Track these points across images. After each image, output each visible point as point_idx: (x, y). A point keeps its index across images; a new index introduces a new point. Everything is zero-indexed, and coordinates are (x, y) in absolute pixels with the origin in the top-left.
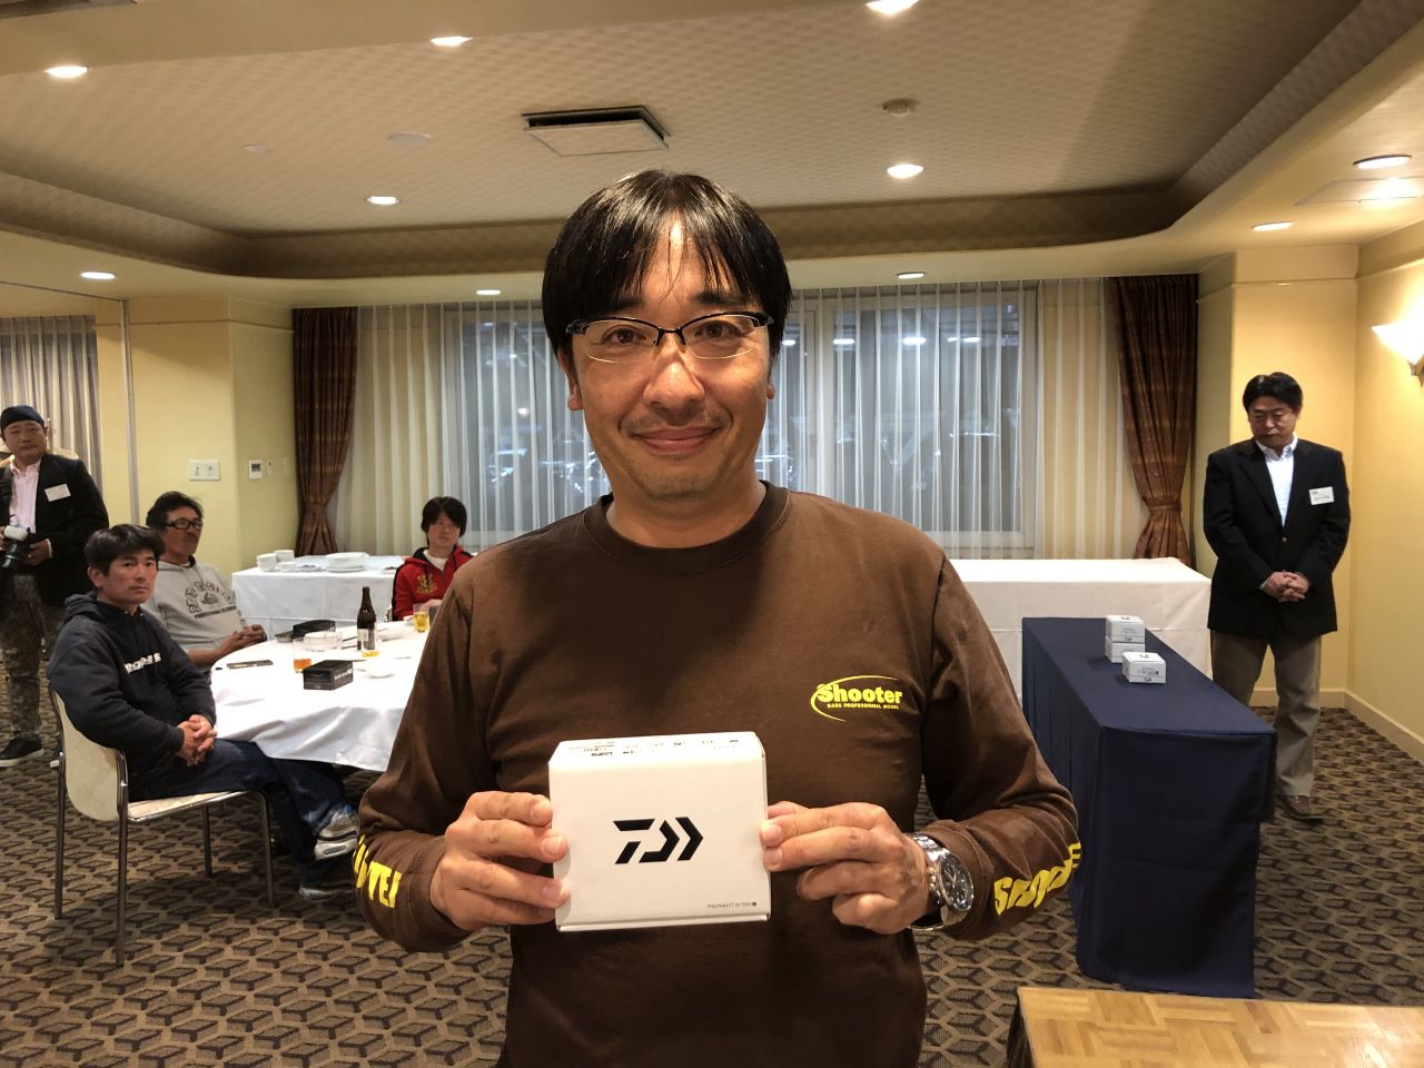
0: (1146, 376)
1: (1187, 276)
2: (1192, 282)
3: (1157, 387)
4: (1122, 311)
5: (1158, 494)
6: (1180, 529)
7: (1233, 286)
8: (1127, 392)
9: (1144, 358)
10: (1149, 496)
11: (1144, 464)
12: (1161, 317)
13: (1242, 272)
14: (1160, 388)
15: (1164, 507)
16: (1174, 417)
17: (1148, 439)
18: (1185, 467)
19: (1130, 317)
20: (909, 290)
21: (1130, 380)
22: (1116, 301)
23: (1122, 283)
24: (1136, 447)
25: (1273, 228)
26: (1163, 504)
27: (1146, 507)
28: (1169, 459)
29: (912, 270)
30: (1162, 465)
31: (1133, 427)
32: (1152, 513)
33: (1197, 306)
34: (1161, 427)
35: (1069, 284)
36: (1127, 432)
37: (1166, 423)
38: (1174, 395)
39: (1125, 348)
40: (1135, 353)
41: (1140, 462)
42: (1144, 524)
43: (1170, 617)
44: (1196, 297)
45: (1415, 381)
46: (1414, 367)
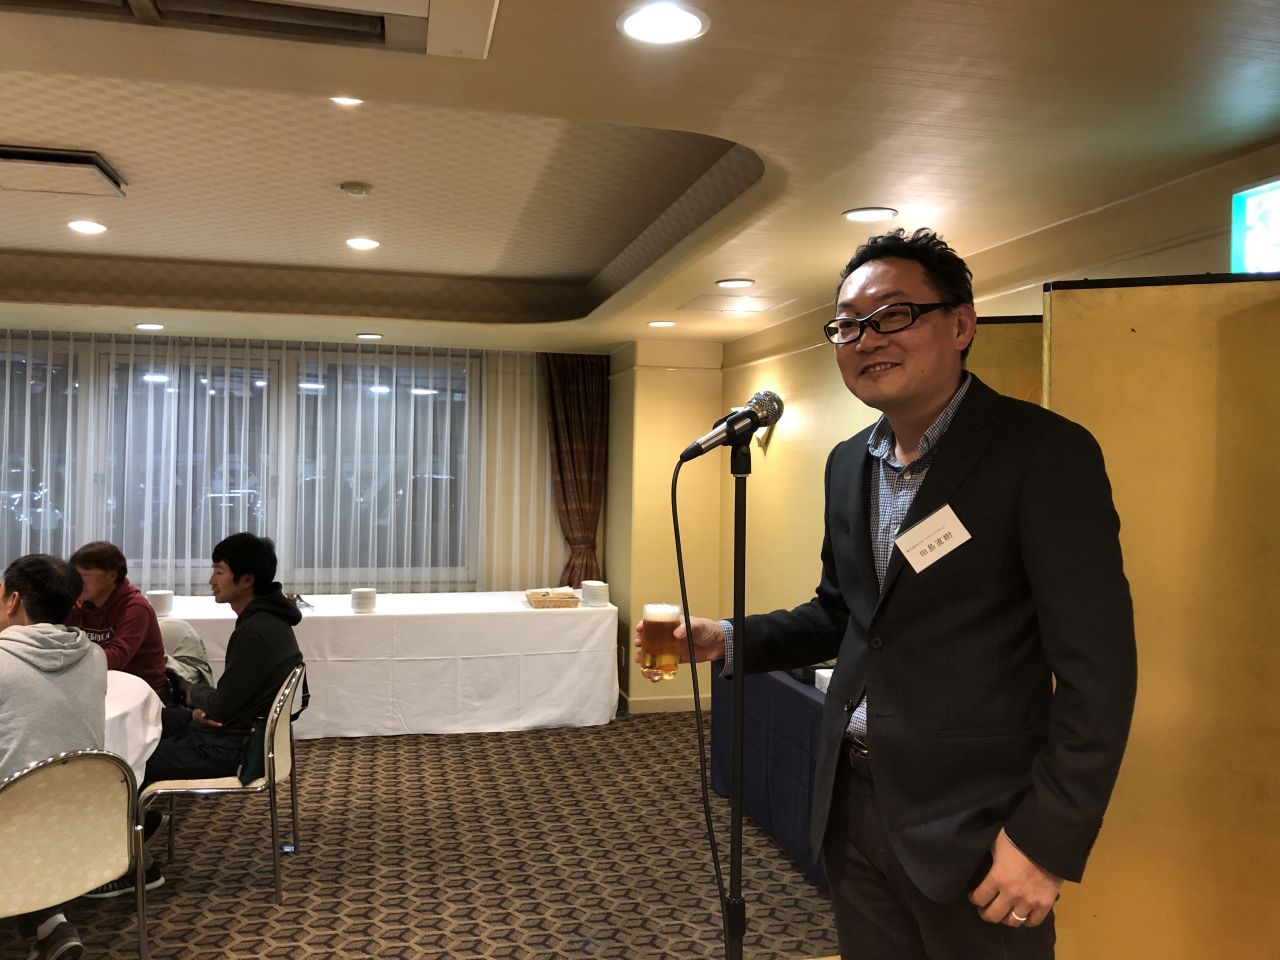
0: (569, 437)
1: (601, 356)
2: (605, 361)
3: (578, 446)
4: (550, 382)
5: (578, 535)
6: (594, 565)
7: (635, 368)
8: (554, 449)
9: (567, 421)
10: (571, 536)
11: (567, 510)
12: (581, 389)
13: (642, 356)
14: (580, 447)
15: (583, 546)
16: (590, 471)
17: (570, 488)
18: (598, 514)
19: (557, 387)
20: (368, 349)
21: (556, 440)
22: (546, 372)
23: (550, 358)
24: (561, 495)
25: (662, 325)
26: (581, 543)
27: (568, 546)
28: (587, 506)
29: (371, 332)
30: (581, 511)
31: (558, 478)
32: (573, 551)
33: (608, 381)
34: (581, 480)
35: (508, 356)
36: (554, 483)
37: (585, 477)
38: (591, 453)
39: (553, 412)
40: (561, 417)
41: (564, 508)
42: (567, 560)
43: (585, 640)
44: (608, 374)
45: (760, 452)
46: (760, 441)
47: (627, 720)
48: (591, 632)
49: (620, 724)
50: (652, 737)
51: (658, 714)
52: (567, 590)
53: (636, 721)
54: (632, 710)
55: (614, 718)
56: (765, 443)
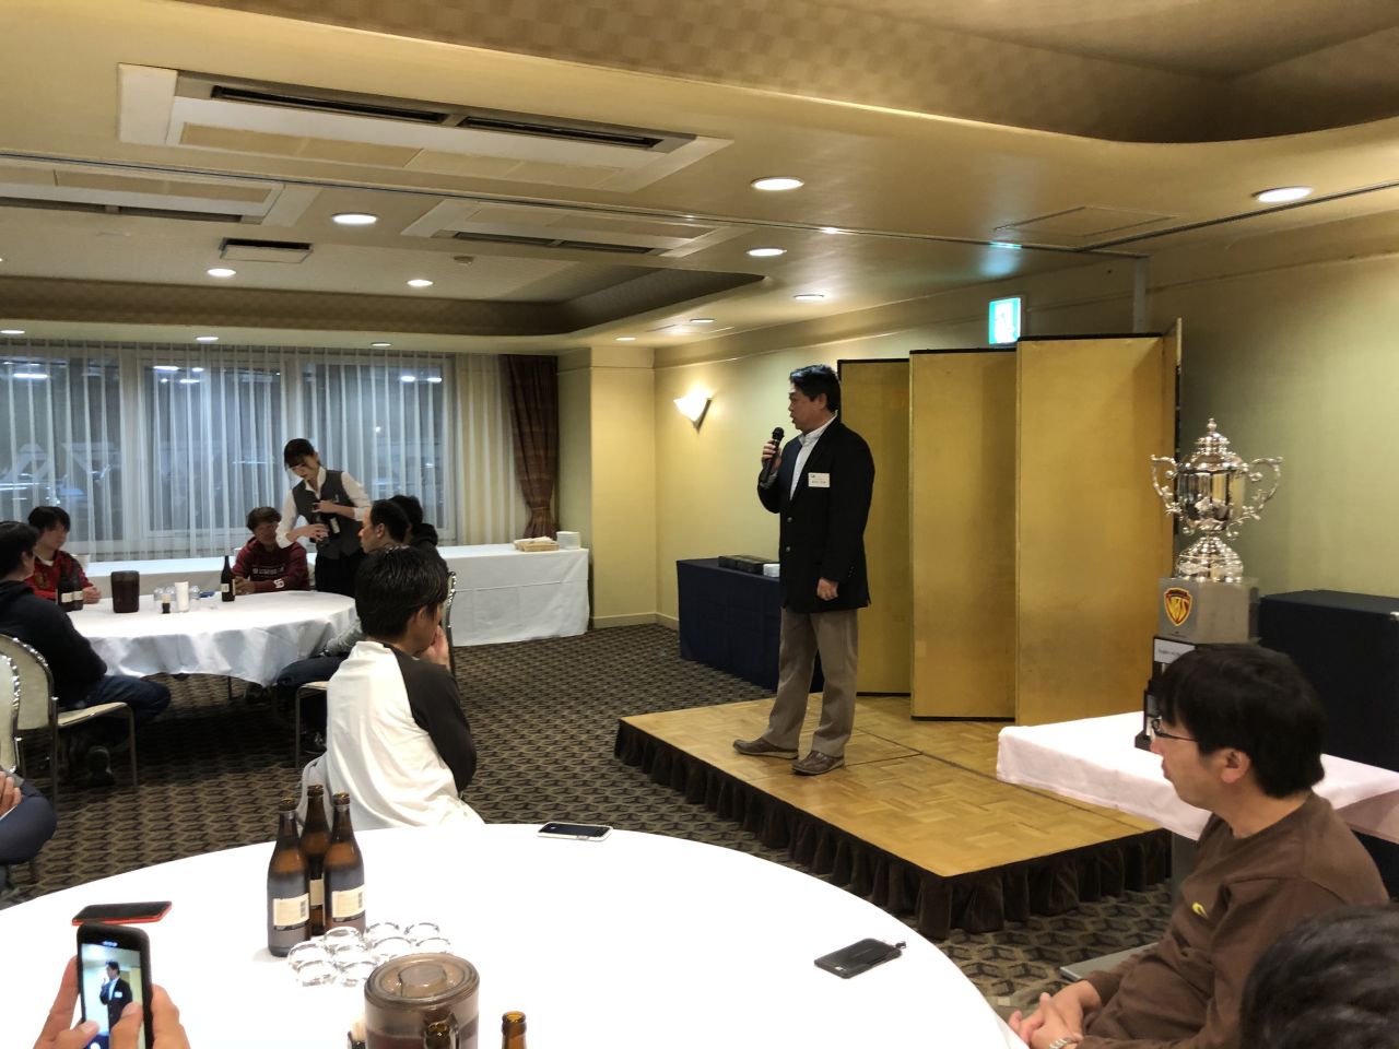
0: (528, 421)
1: (550, 357)
2: (553, 361)
3: (535, 429)
4: (512, 377)
5: (538, 499)
6: (551, 522)
7: (591, 368)
9: (527, 409)
10: (532, 500)
12: (536, 382)
13: (596, 359)
14: (538, 429)
15: (542, 508)
16: (546, 448)
17: (531, 462)
18: (553, 482)
19: (518, 382)
20: (380, 353)
22: (508, 370)
25: (626, 339)
26: (540, 506)
27: (529, 509)
28: (544, 476)
29: (382, 341)
30: (539, 480)
32: (533, 512)
33: (557, 377)
34: (539, 456)
35: (477, 357)
36: (517, 460)
37: (542, 453)
38: (546, 434)
39: (515, 402)
40: (522, 406)
41: (526, 478)
42: (528, 520)
43: (566, 573)
44: (556, 372)
45: (694, 430)
46: (694, 423)
47: (593, 632)
48: (570, 568)
53: (603, 632)
54: (597, 626)
55: (587, 629)
56: (699, 424)
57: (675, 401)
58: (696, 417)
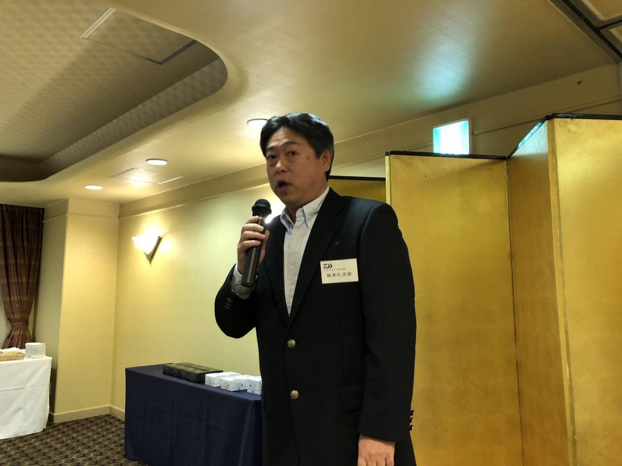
0: (15, 256)
1: (39, 208)
2: (41, 212)
5: (18, 316)
6: (28, 334)
7: (67, 214)
9: (14, 247)
10: (12, 318)
11: (11, 301)
12: (24, 226)
13: (71, 208)
14: (22, 262)
15: (20, 323)
16: (28, 277)
17: (14, 288)
18: (32, 303)
19: (8, 225)
21: (4, 258)
23: (4, 208)
24: (7, 291)
25: (94, 188)
26: (19, 321)
27: (10, 324)
28: (25, 298)
30: (20, 302)
31: (5, 281)
32: (13, 327)
33: (43, 223)
34: (21, 282)
37: (24, 280)
38: (29, 266)
40: (9, 243)
41: (8, 300)
42: (8, 332)
43: (28, 379)
44: (43, 219)
45: (147, 261)
46: (148, 256)
47: (54, 427)
48: (33, 374)
49: (51, 430)
50: (75, 435)
51: (73, 421)
52: (14, 350)
53: (61, 427)
54: (56, 421)
55: (45, 427)
56: (151, 257)
57: (133, 238)
58: (149, 251)
